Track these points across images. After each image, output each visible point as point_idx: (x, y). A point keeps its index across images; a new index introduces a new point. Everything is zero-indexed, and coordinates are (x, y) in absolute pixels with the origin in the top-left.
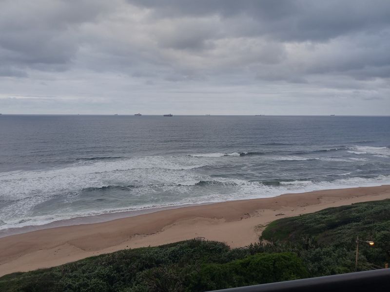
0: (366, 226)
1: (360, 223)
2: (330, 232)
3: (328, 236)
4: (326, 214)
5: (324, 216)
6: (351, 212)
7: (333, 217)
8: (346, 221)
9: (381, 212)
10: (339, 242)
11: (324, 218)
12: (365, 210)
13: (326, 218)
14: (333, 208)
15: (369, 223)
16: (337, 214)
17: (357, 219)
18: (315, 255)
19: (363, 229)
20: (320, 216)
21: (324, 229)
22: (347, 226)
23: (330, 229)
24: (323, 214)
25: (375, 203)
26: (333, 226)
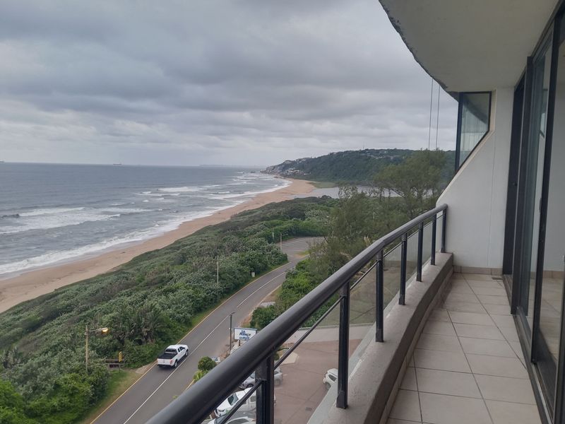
0: (84, 314)
1: (73, 313)
2: (31, 336)
3: (28, 343)
4: (19, 312)
5: (17, 317)
6: (57, 301)
7: (33, 314)
8: (53, 315)
9: (97, 291)
10: (49, 346)
11: (18, 319)
12: (76, 294)
13: (20, 318)
14: (29, 301)
15: (87, 309)
16: (38, 308)
17: (68, 309)
18: (25, 373)
19: (80, 320)
20: (12, 317)
21: (21, 335)
22: (56, 321)
23: (30, 332)
24: (15, 313)
25: (88, 281)
26: (33, 327)
